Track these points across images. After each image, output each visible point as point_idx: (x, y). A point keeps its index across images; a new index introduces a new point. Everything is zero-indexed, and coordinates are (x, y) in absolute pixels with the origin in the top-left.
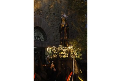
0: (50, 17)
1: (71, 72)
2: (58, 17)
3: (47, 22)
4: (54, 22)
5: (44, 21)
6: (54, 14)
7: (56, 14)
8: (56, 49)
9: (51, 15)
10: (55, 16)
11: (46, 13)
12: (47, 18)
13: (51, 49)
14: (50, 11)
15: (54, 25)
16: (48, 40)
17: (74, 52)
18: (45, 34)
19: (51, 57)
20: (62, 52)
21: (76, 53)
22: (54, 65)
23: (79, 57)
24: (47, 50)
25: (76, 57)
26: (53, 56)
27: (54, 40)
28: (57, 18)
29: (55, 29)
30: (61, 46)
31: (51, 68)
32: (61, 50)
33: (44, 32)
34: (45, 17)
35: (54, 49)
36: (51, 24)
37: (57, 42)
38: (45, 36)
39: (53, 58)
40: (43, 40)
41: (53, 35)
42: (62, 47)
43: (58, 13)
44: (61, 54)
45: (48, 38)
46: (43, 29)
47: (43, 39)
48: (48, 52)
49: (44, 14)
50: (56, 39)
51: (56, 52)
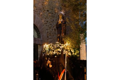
0: (44, 14)
1: (63, 69)
2: (52, 14)
3: (41, 19)
4: (48, 19)
5: (37, 18)
6: (48, 11)
7: (50, 11)
8: (53, 46)
9: (45, 12)
10: (49, 13)
11: (40, 10)
12: (41, 15)
13: (48, 45)
14: (44, 8)
15: (47, 22)
16: (41, 37)
17: (71, 49)
18: (39, 31)
19: (48, 54)
20: (59, 49)
21: (73, 50)
22: (50, 62)
23: (76, 54)
24: (44, 47)
25: (73, 54)
26: (50, 53)
27: (48, 37)
28: (50, 15)
29: (48, 26)
30: (58, 42)
31: (47, 64)
32: (58, 46)
33: (38, 29)
34: (39, 14)
35: (51, 46)
36: (45, 21)
37: (50, 39)
38: (39, 33)
39: (50, 55)
40: (37, 37)
41: (47, 32)
42: (59, 44)
43: (52, 10)
44: (58, 51)
45: (41, 35)
46: (36, 25)
47: (37, 35)
48: (45, 49)
49: (37, 11)
50: (50, 36)
51: (53, 49)
